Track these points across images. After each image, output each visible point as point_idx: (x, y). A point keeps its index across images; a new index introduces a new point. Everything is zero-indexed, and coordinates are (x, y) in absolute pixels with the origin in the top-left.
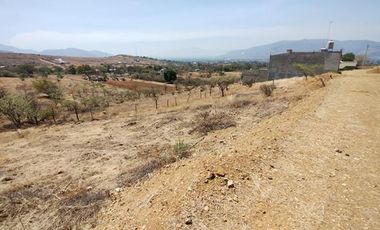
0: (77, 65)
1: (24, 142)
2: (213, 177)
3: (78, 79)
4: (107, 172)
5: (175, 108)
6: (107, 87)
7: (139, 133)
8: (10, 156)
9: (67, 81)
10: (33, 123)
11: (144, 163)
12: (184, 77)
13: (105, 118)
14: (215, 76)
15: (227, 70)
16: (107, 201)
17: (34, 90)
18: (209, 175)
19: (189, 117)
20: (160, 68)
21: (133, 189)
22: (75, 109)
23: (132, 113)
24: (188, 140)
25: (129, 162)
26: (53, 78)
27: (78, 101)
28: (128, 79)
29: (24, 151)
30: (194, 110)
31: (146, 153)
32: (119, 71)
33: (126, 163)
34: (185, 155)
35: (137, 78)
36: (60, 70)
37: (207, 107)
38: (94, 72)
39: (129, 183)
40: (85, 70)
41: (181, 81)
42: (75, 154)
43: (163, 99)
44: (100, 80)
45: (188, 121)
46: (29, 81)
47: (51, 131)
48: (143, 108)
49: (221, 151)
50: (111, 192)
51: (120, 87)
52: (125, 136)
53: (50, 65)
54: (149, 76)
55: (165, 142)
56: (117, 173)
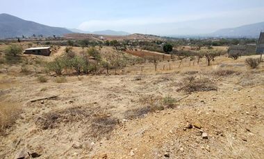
0: (110, 40)
1: (80, 83)
2: (190, 127)
3: (110, 48)
4: (120, 108)
5: (168, 72)
6: (126, 54)
8: (74, 90)
9: (105, 49)
10: (86, 73)
11: (143, 106)
12: (178, 49)
13: (122, 74)
14: (204, 49)
15: (215, 44)
16: (118, 126)
17: (88, 54)
18: (188, 124)
19: (178, 79)
20: (161, 42)
21: (134, 122)
22: (107, 67)
23: (139, 72)
24: (175, 96)
25: (133, 104)
26: (97, 48)
27: (109, 62)
28: (139, 50)
29: (80, 88)
30: (183, 74)
31: (144, 100)
32: (134, 44)
33: (131, 104)
34: (171, 106)
35: (145, 49)
36: (101, 43)
37: (194, 73)
38: (119, 45)
39: (131, 118)
40: (114, 43)
41: (176, 52)
42: (104, 93)
43: (161, 64)
44: (122, 50)
45: (177, 82)
46: (86, 49)
47: (94, 78)
48: (147, 69)
49: (201, 108)
50: (120, 121)
51: (134, 54)
52: (133, 86)
53: (97, 40)
54: (153, 48)
55: (158, 94)
56: (125, 109)
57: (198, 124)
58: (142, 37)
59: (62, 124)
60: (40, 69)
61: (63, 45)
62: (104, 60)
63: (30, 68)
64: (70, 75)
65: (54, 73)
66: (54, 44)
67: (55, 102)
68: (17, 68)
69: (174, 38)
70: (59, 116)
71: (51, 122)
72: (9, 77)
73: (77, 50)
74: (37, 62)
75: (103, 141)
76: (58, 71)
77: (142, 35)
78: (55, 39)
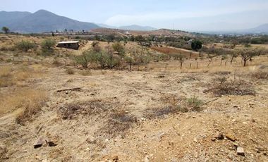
0: (136, 35)
1: (103, 77)
2: (221, 138)
3: (135, 44)
4: (139, 105)
6: (150, 50)
7: (165, 84)
8: (97, 83)
9: (129, 45)
10: (109, 67)
11: (163, 106)
12: (208, 46)
13: (145, 70)
14: (240, 47)
15: (254, 42)
16: (135, 124)
17: (113, 49)
18: (217, 134)
19: (207, 79)
20: (189, 39)
21: (152, 122)
22: (130, 63)
23: (163, 70)
24: (202, 97)
25: (154, 102)
26: (122, 43)
27: (133, 58)
28: (164, 46)
30: (212, 74)
31: (165, 99)
32: (159, 40)
33: (152, 102)
34: (197, 109)
35: (171, 46)
36: (126, 38)
37: (226, 73)
38: (144, 41)
39: (150, 117)
40: (139, 39)
41: (205, 50)
42: (125, 89)
43: (187, 62)
44: (147, 45)
45: (205, 82)
46: (111, 44)
47: (117, 73)
48: (171, 67)
50: (138, 119)
51: (158, 51)
52: (155, 84)
53: (122, 35)
54: (180, 44)
55: (182, 94)
56: (145, 107)
57: (231, 135)
58: (169, 32)
59: (81, 116)
60: (69, 61)
61: (90, 39)
62: (128, 55)
63: (61, 60)
64: (95, 69)
65: (81, 66)
66: (82, 38)
67: (78, 93)
68: (50, 59)
69: (203, 34)
70: (79, 108)
71: (71, 112)
72: (43, 68)
73: (103, 45)
74: (67, 55)
75: (118, 139)
76: (85, 64)
77: (168, 30)
78: (84, 33)
